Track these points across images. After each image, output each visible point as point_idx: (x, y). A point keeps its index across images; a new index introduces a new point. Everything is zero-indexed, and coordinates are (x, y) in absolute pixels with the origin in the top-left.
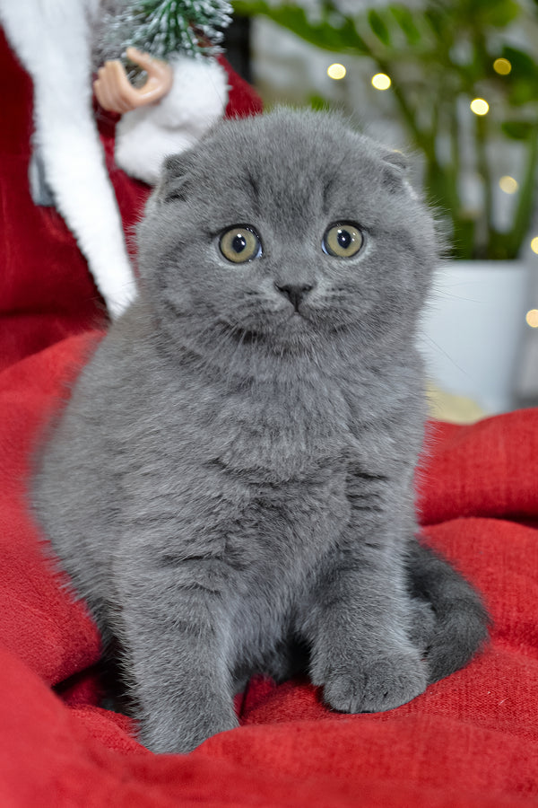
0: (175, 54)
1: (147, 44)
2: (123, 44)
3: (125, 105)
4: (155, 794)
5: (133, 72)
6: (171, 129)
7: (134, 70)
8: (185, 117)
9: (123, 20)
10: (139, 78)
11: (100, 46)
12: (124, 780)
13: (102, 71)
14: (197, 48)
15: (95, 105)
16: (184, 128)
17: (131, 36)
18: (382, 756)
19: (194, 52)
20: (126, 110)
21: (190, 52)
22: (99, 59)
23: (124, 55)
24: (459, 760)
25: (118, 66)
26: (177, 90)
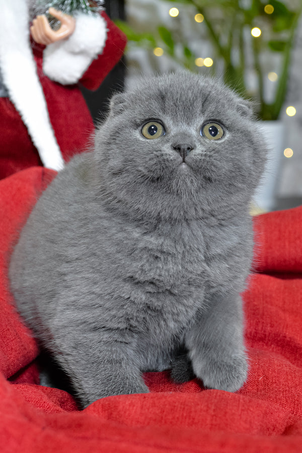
0: (77, 11)
1: (61, 6)
2: (47, 6)
3: (48, 40)
4: (61, 436)
5: (52, 22)
6: (74, 53)
7: (53, 20)
8: (82, 47)
10: (56, 25)
11: (34, 6)
12: (44, 428)
13: (35, 21)
14: (89, 8)
15: (31, 40)
16: (82, 53)
18: (191, 412)
19: (87, 10)
20: (48, 43)
21: (85, 11)
22: (33, 14)
23: (47, 12)
24: (233, 414)
25: (44, 18)
26: (78, 32)
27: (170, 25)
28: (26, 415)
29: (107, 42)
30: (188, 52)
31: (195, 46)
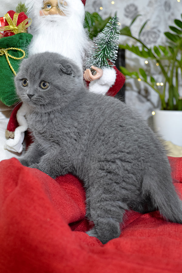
1: (96, 65)
2: (90, 65)
6: (102, 85)
7: (93, 71)
8: (106, 82)
9: (90, 59)
12: (88, 253)
13: (85, 71)
16: (106, 85)
17: (92, 63)
19: (108, 66)
20: (91, 81)
25: (89, 70)
26: (104, 76)
27: (145, 68)
29: (116, 80)
30: (152, 80)
31: (155, 77)
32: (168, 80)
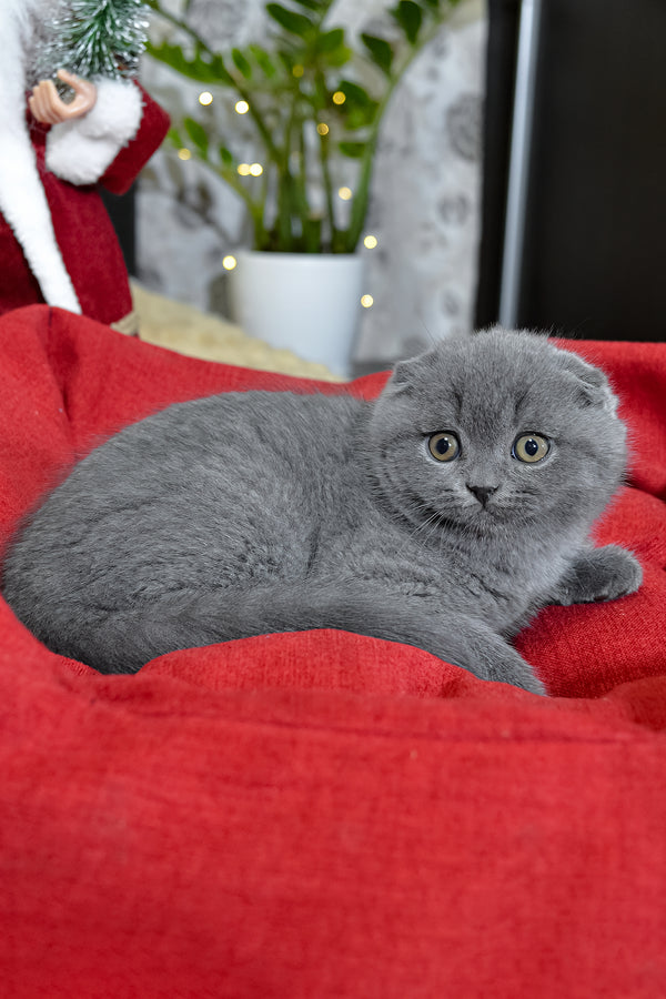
0: (99, 75)
1: (75, 67)
2: (54, 67)
3: (54, 116)
4: (121, 713)
5: (62, 90)
6: (94, 139)
7: (63, 88)
9: (54, 46)
10: (67, 95)
11: (34, 68)
12: (93, 701)
13: (36, 89)
14: (117, 71)
15: (29, 117)
16: (105, 138)
17: (61, 60)
18: (306, 667)
20: (56, 122)
21: (112, 74)
22: (32, 79)
23: (55, 76)
24: (369, 669)
25: (51, 84)
27: (200, 117)
28: (63, 682)
29: (143, 122)
30: (226, 155)
31: (235, 147)
32: (277, 157)
